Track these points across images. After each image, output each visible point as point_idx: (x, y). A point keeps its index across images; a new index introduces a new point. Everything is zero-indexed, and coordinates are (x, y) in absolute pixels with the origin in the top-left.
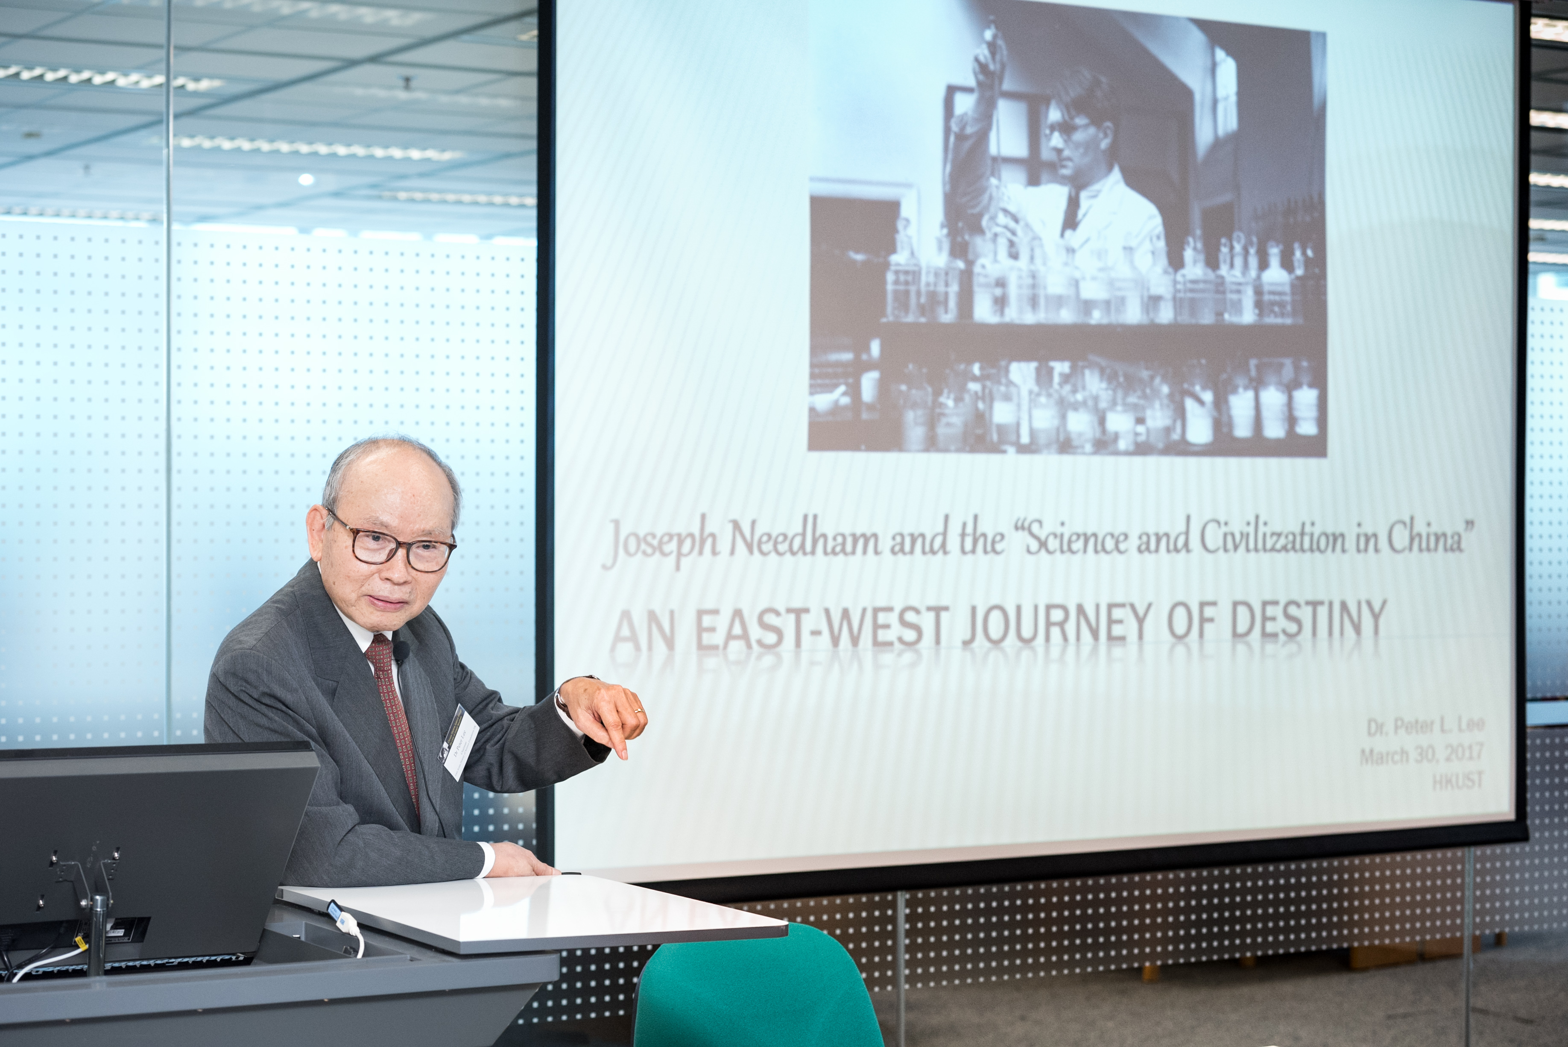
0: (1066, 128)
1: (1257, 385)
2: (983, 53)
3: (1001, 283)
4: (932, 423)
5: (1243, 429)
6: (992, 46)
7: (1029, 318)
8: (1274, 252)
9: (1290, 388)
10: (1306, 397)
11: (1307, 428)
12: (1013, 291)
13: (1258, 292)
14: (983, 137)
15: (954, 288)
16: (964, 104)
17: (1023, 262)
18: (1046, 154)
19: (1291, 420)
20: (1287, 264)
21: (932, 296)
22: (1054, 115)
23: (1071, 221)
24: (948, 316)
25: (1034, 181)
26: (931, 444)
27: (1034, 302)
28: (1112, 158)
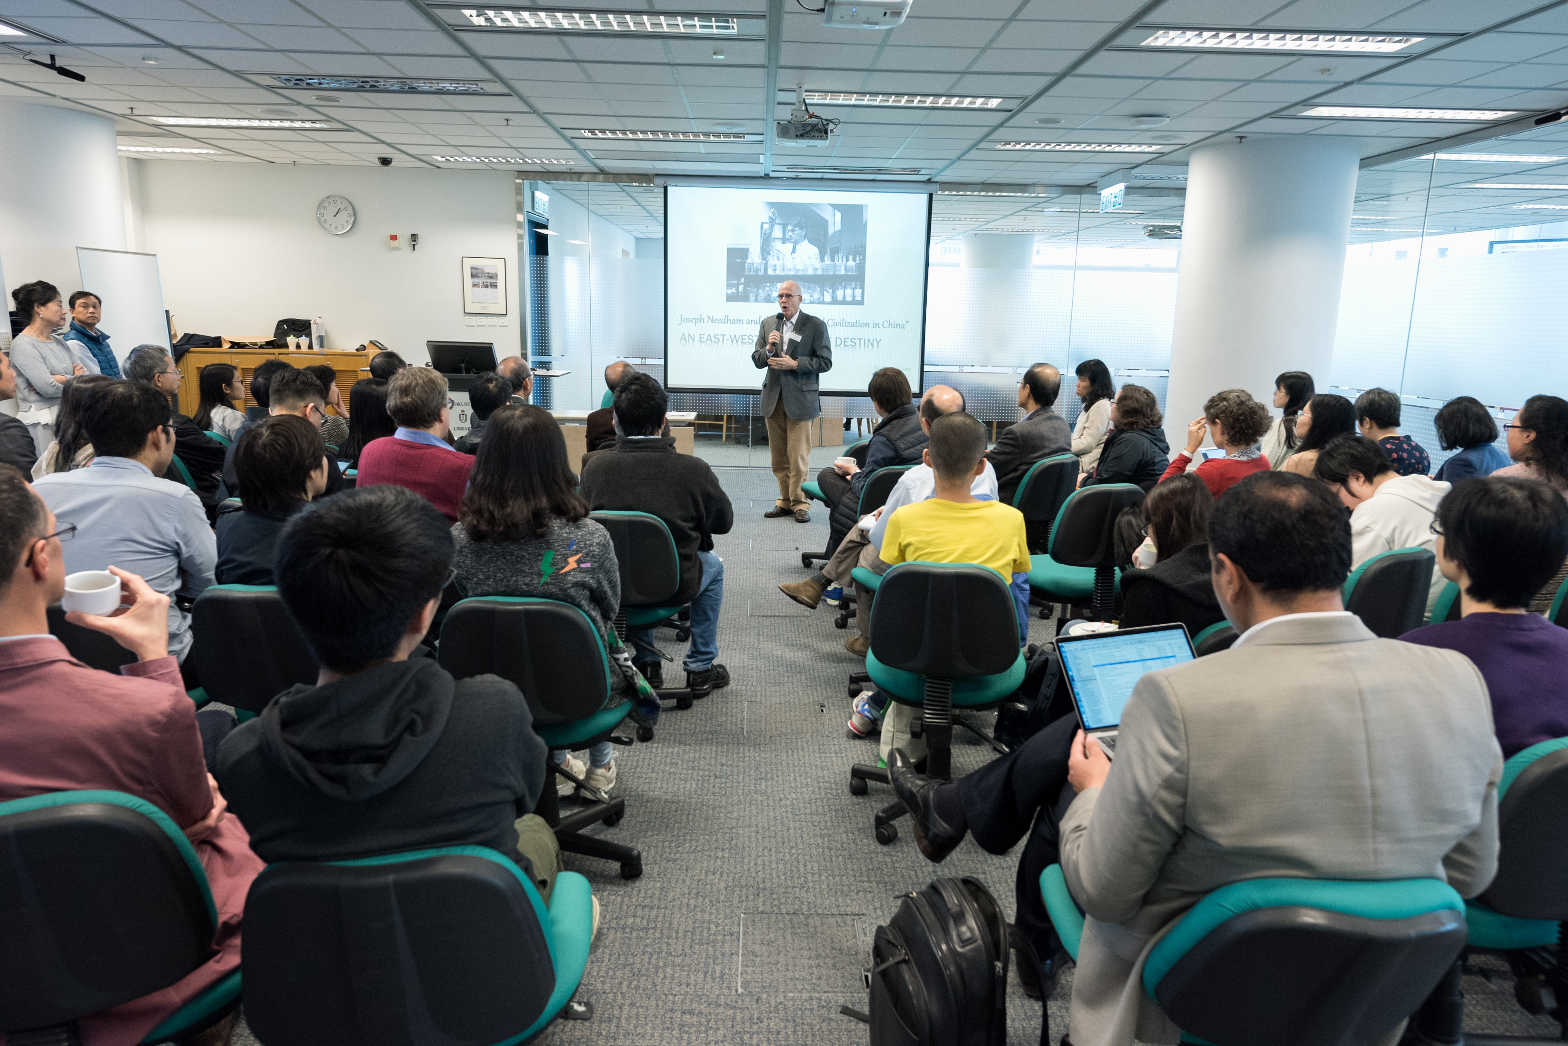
0: (793, 231)
1: (845, 288)
2: (771, 215)
3: (775, 266)
4: (756, 297)
5: (840, 298)
6: (773, 213)
7: (782, 273)
8: (851, 258)
9: (854, 289)
10: (858, 292)
11: (858, 298)
12: (778, 267)
13: (846, 267)
14: (771, 233)
15: (763, 267)
16: (766, 226)
17: (781, 260)
18: (787, 237)
19: (854, 297)
20: (854, 260)
21: (757, 269)
22: (790, 228)
23: (794, 251)
24: (761, 273)
25: (784, 243)
26: (756, 301)
27: (784, 270)
28: (805, 237)
